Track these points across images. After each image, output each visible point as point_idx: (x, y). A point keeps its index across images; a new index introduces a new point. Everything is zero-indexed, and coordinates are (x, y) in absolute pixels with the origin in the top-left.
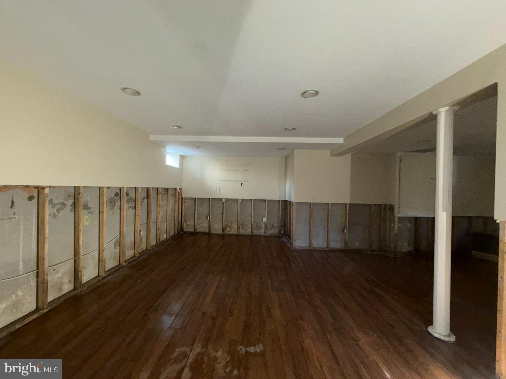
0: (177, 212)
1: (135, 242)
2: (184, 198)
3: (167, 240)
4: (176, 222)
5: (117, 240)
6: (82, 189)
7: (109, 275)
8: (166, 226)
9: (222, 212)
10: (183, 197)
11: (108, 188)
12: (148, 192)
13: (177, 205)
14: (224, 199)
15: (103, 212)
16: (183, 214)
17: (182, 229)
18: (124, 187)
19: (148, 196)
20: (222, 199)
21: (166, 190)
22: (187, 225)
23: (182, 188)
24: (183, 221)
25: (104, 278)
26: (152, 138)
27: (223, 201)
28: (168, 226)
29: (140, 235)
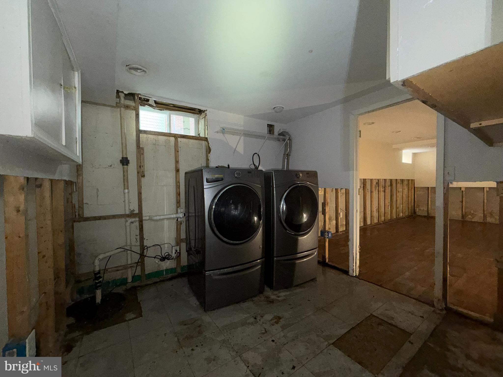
0: (410, 198)
1: (386, 212)
2: (417, 187)
3: (403, 218)
4: (410, 207)
5: (377, 209)
6: (367, 180)
7: (376, 225)
8: (402, 207)
9: (461, 200)
10: (415, 186)
11: (375, 179)
12: (391, 182)
13: (410, 193)
14: (463, 187)
15: (373, 192)
16: (416, 200)
17: (415, 212)
18: (380, 179)
19: (391, 185)
20: (461, 188)
21: (402, 181)
22: (420, 210)
23: (414, 180)
24: (415, 206)
25: (374, 225)
26: (394, 146)
27: (462, 190)
28: (403, 208)
29: (388, 208)
